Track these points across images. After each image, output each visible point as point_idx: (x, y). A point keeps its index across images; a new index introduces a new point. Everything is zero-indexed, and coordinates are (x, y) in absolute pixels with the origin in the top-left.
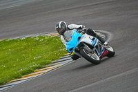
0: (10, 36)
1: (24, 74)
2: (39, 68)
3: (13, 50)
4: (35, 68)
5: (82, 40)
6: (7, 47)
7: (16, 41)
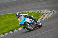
5: (25, 21)
6: (14, 16)
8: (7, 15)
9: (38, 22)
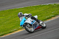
0: (42, 4)
1: (48, 19)
2: (54, 16)
3: (43, 9)
4: (52, 17)
6: (41, 8)
7: (45, 6)
8: (34, 6)
9: (42, 23)
